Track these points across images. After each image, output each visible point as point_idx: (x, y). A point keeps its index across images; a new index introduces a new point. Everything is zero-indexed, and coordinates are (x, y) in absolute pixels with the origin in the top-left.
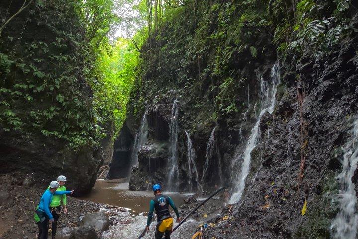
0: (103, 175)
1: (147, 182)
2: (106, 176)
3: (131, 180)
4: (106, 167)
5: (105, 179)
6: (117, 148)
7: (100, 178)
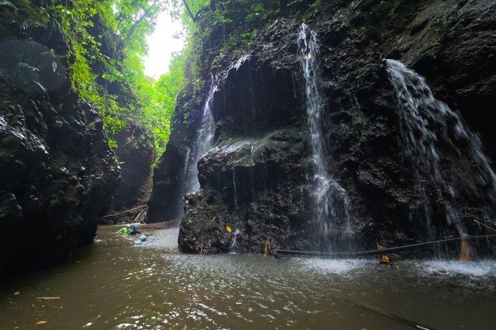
0: (139, 218)
1: (229, 229)
2: (142, 219)
3: (183, 224)
4: (144, 208)
5: (142, 223)
6: (158, 180)
7: (135, 222)
